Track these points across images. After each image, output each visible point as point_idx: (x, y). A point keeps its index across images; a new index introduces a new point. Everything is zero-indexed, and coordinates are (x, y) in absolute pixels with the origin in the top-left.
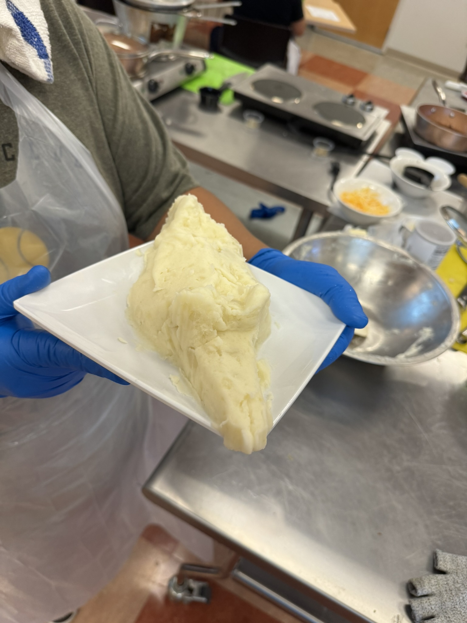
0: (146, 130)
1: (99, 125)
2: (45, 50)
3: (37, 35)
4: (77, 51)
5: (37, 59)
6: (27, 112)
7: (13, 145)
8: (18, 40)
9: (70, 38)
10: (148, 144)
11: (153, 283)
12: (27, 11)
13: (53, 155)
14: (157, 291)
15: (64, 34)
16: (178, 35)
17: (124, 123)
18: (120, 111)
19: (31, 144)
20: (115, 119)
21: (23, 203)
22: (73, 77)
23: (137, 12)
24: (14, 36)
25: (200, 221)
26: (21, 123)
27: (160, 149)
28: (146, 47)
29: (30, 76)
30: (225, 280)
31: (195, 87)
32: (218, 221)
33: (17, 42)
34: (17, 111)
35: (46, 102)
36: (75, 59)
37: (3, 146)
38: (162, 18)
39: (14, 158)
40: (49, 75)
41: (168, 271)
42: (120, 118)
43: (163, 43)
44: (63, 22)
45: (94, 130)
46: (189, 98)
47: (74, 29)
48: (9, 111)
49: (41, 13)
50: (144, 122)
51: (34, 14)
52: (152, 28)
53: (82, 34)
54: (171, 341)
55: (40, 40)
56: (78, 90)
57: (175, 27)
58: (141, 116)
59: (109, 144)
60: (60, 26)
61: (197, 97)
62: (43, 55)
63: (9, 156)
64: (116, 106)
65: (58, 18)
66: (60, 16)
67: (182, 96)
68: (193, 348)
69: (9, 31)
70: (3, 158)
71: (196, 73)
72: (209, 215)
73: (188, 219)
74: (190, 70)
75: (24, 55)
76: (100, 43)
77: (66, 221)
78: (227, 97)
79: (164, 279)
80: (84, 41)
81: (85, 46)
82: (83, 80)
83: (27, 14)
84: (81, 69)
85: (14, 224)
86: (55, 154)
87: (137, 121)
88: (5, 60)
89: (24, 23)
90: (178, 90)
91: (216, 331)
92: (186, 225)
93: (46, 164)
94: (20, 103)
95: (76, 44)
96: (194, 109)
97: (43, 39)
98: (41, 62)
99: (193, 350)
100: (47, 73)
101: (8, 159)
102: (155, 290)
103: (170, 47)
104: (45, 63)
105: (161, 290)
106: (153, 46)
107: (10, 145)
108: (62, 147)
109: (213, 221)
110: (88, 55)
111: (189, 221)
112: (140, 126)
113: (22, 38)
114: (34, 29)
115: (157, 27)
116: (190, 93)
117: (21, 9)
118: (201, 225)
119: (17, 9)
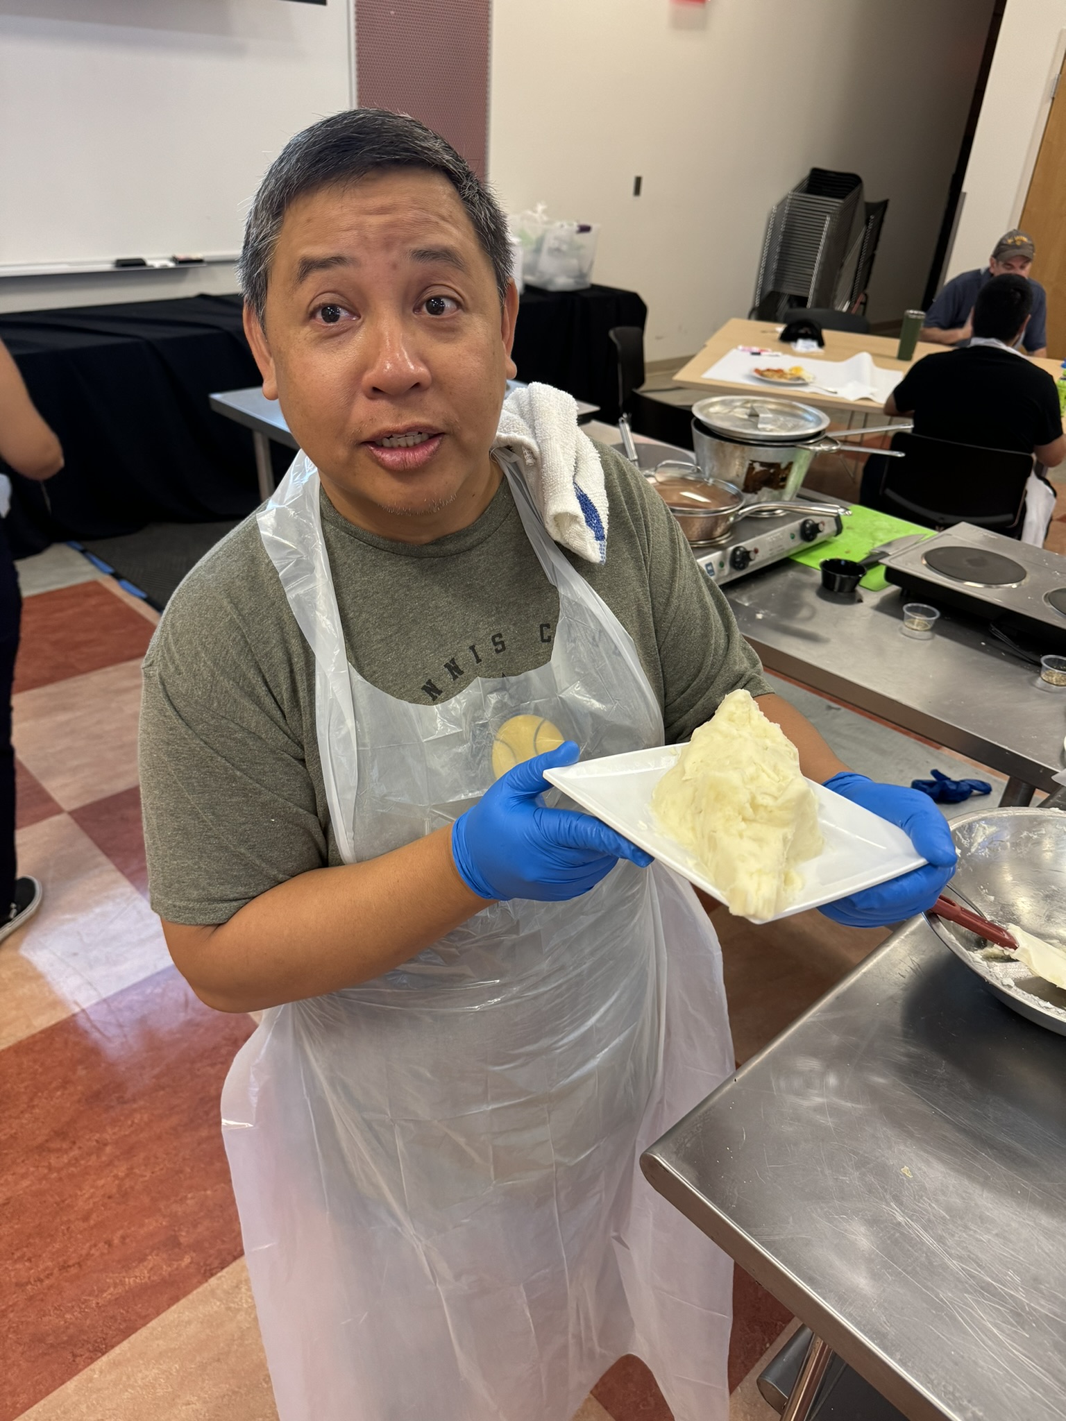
0: (706, 617)
1: (647, 609)
2: (603, 531)
3: (597, 517)
4: (636, 527)
5: (593, 541)
6: (571, 593)
7: (551, 627)
8: (581, 526)
9: (630, 514)
10: (706, 635)
11: (684, 772)
12: (591, 493)
13: (591, 639)
14: (686, 780)
15: (624, 510)
16: (795, 479)
17: (678, 607)
18: (676, 594)
19: (570, 626)
20: (668, 602)
21: (552, 687)
22: (626, 555)
23: (729, 446)
24: (579, 523)
25: (750, 718)
26: (563, 604)
27: (722, 642)
28: (737, 498)
29: (581, 555)
30: (764, 776)
31: (814, 561)
32: (772, 719)
33: (579, 528)
34: (561, 591)
35: (592, 583)
36: (632, 536)
37: (542, 626)
38: (769, 455)
39: (550, 640)
40: (602, 557)
41: (702, 761)
42: (675, 602)
43: (765, 492)
44: (625, 497)
45: (640, 612)
46: (804, 578)
47: (636, 504)
48: (554, 589)
49: (604, 492)
50: (704, 607)
51: (598, 495)
52: (751, 468)
53: (644, 509)
54: (693, 829)
55: (599, 521)
56: (629, 570)
57: (790, 465)
58: (701, 600)
59: (656, 631)
60: (621, 501)
61: (818, 577)
62: (599, 537)
63: (546, 637)
64: (671, 588)
65: (621, 494)
66: (622, 491)
67: (791, 575)
68: (715, 832)
69: (574, 518)
70: (539, 639)
71: (820, 538)
72: (762, 713)
73: (735, 713)
74: (809, 532)
75: (583, 539)
76: (663, 517)
77: (594, 715)
78: (875, 577)
79: (695, 769)
80: (645, 517)
81: (645, 521)
82: (637, 560)
83: (590, 497)
84: (637, 546)
85: (537, 712)
86: (594, 639)
87: (696, 606)
88: (562, 542)
89: (586, 505)
90: (785, 564)
91: (741, 817)
92: (731, 720)
93: (582, 649)
94: (566, 583)
95: (636, 520)
96: (811, 597)
97: (602, 520)
98: (597, 544)
99: (714, 834)
100: (601, 555)
101: (543, 641)
102: (684, 778)
103: (779, 499)
104: (601, 545)
105: (691, 779)
106: (748, 497)
107: (548, 626)
108: (602, 631)
109: (766, 719)
110: (647, 531)
111: (735, 716)
112: (699, 613)
113: (585, 524)
114: (596, 511)
115: (758, 468)
116: (806, 569)
117: (586, 491)
118: (750, 722)
119: (581, 491)
